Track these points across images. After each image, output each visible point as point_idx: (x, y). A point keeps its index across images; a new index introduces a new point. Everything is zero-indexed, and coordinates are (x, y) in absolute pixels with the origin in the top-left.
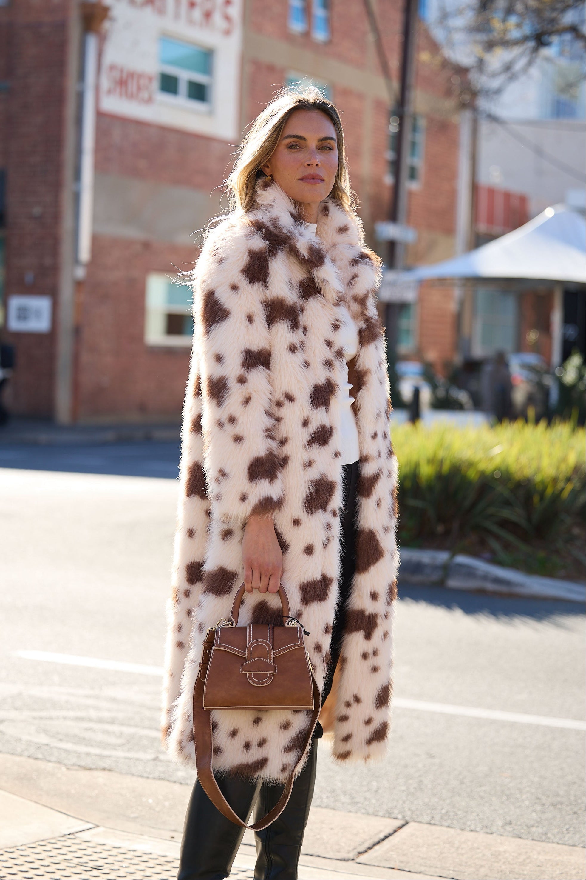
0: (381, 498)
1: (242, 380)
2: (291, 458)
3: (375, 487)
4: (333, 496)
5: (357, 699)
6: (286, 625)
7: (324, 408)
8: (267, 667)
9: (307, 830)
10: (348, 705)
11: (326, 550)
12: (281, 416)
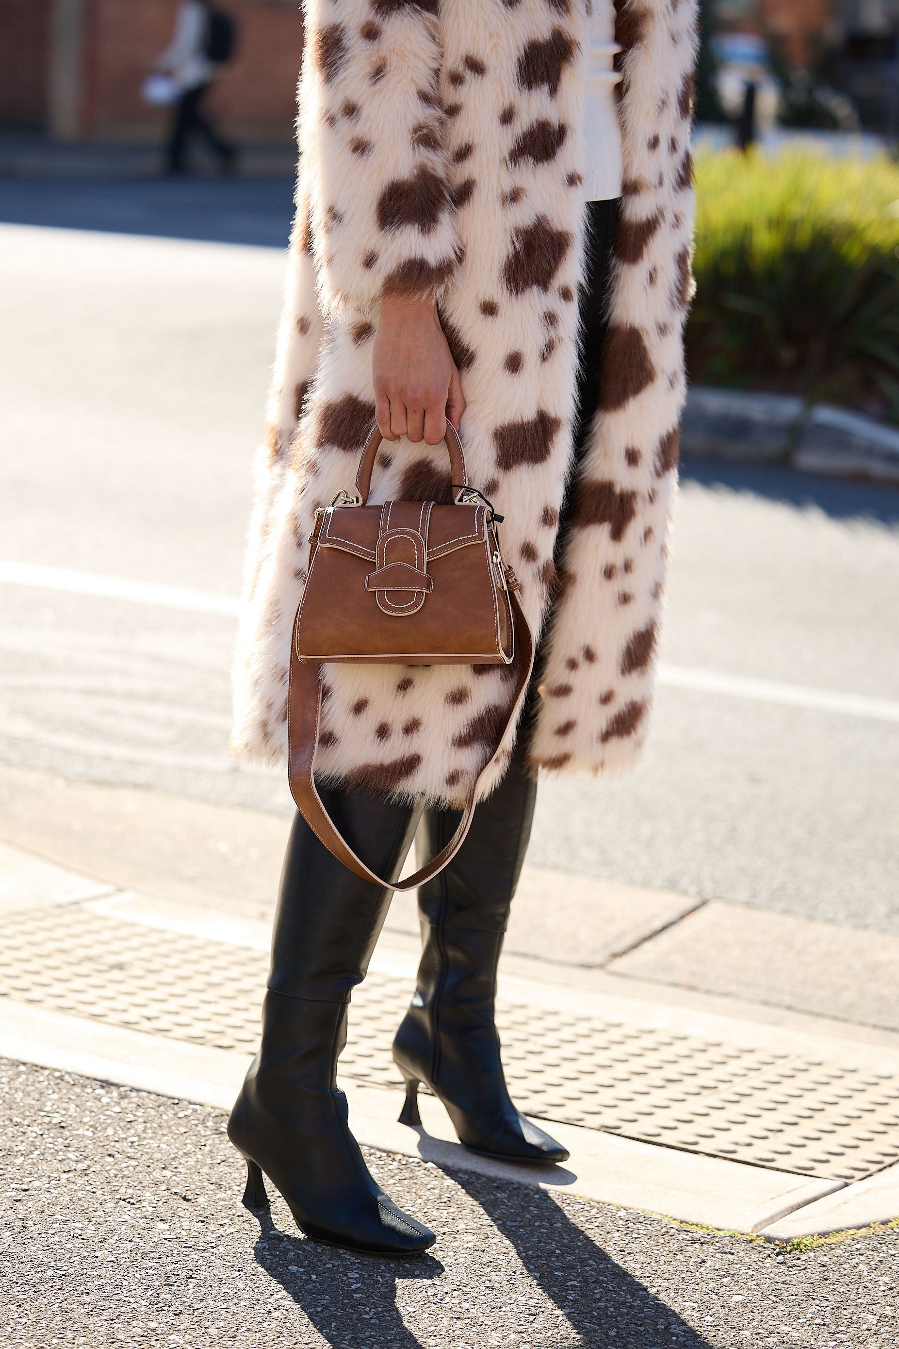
0: (658, 267)
1: (371, 33)
2: (478, 184)
3: (649, 245)
4: (564, 259)
5: (590, 656)
6: (456, 502)
7: (545, 88)
8: (414, 579)
9: (515, 905)
10: (573, 665)
11: (547, 364)
12: (459, 103)
